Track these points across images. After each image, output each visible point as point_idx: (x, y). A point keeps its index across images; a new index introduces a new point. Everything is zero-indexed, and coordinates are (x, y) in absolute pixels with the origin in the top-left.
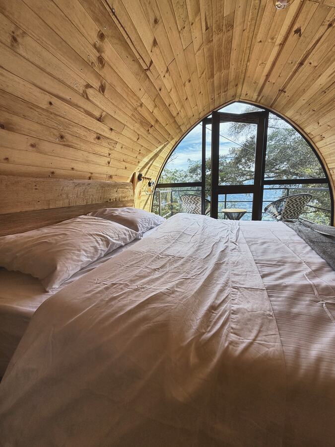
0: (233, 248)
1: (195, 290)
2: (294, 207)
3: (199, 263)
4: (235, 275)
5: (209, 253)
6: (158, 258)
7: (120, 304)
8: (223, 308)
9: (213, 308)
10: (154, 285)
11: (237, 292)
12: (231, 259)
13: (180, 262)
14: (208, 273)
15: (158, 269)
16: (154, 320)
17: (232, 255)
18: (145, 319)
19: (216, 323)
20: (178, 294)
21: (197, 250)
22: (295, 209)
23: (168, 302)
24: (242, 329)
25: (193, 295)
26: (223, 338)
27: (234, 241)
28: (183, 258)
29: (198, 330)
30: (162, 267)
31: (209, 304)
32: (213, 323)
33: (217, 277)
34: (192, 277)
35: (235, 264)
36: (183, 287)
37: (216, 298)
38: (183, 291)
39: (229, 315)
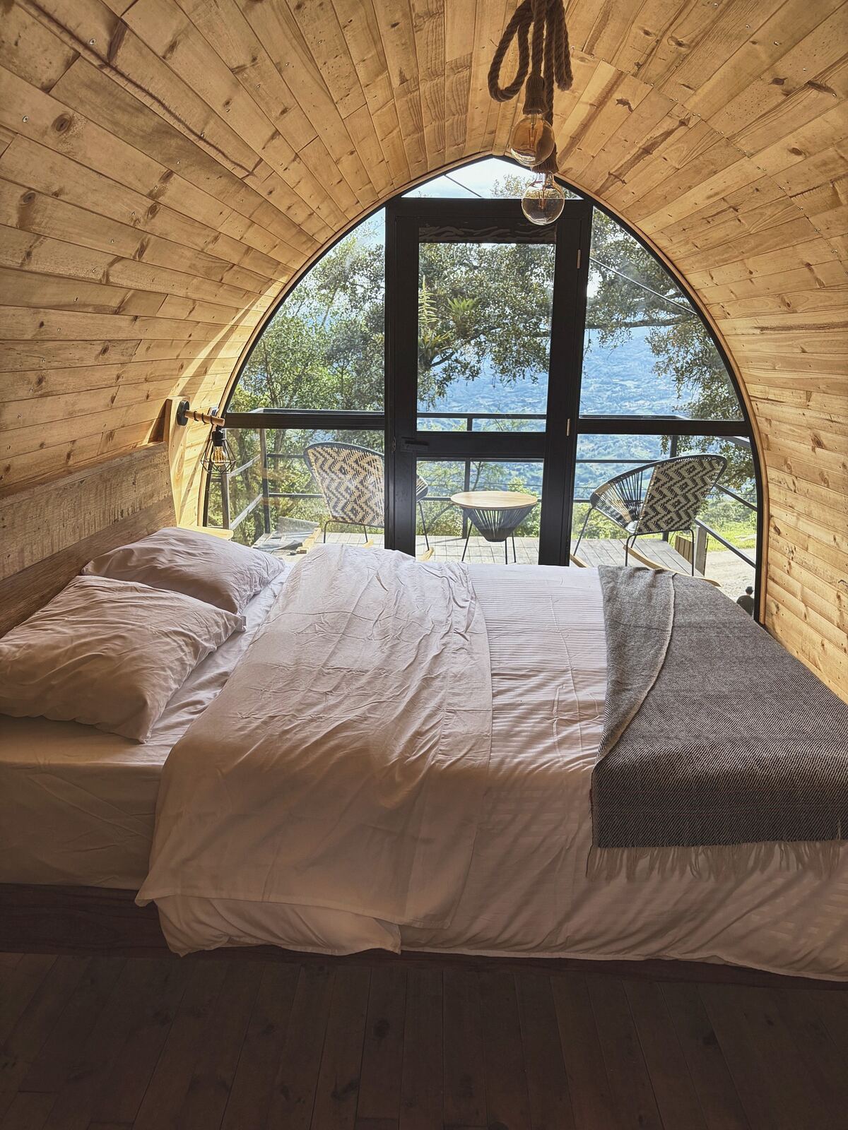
0: (458, 647)
1: (395, 716)
2: (676, 495)
3: (396, 678)
4: (454, 694)
5: (412, 660)
6: (321, 674)
7: (299, 736)
8: (431, 734)
9: (419, 734)
10: (336, 713)
11: (453, 716)
12: (452, 670)
13: (364, 680)
14: (410, 694)
15: (331, 692)
16: (351, 747)
17: (454, 660)
18: (338, 747)
19: (422, 747)
20: (372, 720)
21: (389, 657)
22: (679, 502)
23: (362, 730)
24: (452, 750)
25: (393, 721)
26: (430, 758)
27: (462, 630)
28: (367, 671)
29: (402, 753)
30: (336, 688)
31: (414, 730)
32: (418, 748)
33: (426, 699)
34: (388, 699)
35: (458, 678)
36: (378, 713)
37: (424, 724)
38: (379, 717)
39: (439, 740)
